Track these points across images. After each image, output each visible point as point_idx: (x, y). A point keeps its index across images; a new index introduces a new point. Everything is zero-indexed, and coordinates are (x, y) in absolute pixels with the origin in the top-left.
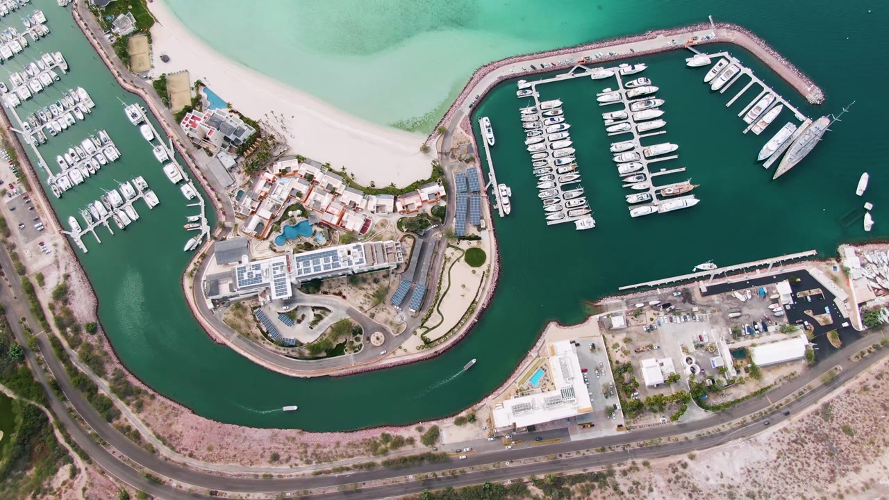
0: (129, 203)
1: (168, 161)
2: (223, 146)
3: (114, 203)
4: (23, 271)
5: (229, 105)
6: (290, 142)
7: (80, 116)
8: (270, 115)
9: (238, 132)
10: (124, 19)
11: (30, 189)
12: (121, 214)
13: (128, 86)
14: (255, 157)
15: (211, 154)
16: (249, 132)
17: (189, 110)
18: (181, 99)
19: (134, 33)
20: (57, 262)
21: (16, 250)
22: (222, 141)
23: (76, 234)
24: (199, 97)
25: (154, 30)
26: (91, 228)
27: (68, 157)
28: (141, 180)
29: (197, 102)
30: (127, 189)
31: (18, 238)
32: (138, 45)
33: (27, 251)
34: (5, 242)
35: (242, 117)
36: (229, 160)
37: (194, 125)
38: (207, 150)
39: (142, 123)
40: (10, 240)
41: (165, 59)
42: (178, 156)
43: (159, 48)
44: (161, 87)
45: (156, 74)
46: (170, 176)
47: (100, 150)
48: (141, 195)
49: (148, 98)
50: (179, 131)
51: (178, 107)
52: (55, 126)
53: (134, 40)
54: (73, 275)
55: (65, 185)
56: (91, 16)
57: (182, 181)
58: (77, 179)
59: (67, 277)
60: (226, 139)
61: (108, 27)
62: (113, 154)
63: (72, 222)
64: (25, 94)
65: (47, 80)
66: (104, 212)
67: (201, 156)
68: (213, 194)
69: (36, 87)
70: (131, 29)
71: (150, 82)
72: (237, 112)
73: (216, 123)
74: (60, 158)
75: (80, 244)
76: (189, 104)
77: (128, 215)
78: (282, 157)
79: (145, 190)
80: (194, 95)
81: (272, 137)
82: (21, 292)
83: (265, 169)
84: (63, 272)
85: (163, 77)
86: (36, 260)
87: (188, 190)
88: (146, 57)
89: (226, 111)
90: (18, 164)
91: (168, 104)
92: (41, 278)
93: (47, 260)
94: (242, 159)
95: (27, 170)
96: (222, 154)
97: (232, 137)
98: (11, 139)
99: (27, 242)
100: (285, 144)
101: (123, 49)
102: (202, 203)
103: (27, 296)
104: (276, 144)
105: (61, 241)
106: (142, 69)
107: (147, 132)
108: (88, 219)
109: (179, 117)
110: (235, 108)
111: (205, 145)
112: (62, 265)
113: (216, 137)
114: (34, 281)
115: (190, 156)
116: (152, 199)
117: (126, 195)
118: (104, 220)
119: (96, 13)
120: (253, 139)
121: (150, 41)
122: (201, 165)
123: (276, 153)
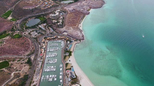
0: (52, 78)
1: (61, 75)
2: (70, 77)
3: (50, 77)
4: (32, 79)
5: (74, 72)
6: (80, 82)
7: (54, 63)
8: (80, 76)
9: (74, 76)
10: (68, 53)
11: (41, 69)
12: (50, 79)
13: (63, 62)
14: (74, 81)
15: (68, 77)
16: (75, 77)
17: (69, 69)
18: (69, 67)
19: (68, 56)
20: (37, 81)
21: (33, 76)
22: (70, 76)
23: (42, 78)
24: (71, 68)
25: (71, 56)
26: (45, 79)
27: (49, 67)
28: (56, 76)
29: (70, 69)
30: (53, 76)
31: (35, 75)
32: (67, 57)
33: (35, 77)
34: (33, 74)
35: (75, 74)
36: (70, 80)
37: (68, 72)
38: (67, 76)
39: (61, 68)
40: (34, 74)
41: (70, 61)
42: (63, 75)
43: (70, 59)
44: (67, 64)
45: (67, 62)
46: (60, 77)
47: (53, 68)
48: (54, 78)
49: (64, 65)
50: (65, 71)
51: (67, 68)
52: (50, 62)
53: (67, 56)
54: (38, 84)
55: (46, 71)
56: (64, 51)
57: (61, 79)
58: (48, 71)
59: (37, 84)
60: (71, 76)
61: (65, 53)
62: (55, 70)
63: (43, 76)
64: (49, 56)
65: (53, 56)
66: (48, 77)
67: (66, 77)
68: (64, 83)
69: (51, 56)
70: (68, 55)
71: (66, 63)
72: (75, 73)
73: (71, 73)
74: (48, 67)
75: (42, 80)
76: (69, 68)
77: (51, 80)
78: (78, 84)
79: (55, 77)
80: (70, 67)
81: (78, 80)
82: (30, 82)
83: (74, 84)
84: (37, 83)
85: (68, 63)
86: (35, 79)
87: (61, 81)
88: (67, 59)
89: (73, 72)
90: (42, 65)
91: (66, 67)
92: (33, 82)
93: (36, 80)
94: (72, 81)
95: (43, 66)
96: (69, 78)
97: (72, 76)
98: (44, 61)
99: (35, 76)
100: (79, 82)
101: (65, 57)
102: (62, 84)
103: (30, 83)
104: (78, 81)
105: (40, 78)
106: (66, 61)
107: (61, 69)
108: (45, 77)
109: (67, 70)
110: (75, 72)
111: (68, 76)
112: (37, 82)
113: (70, 75)
114: (32, 82)
115: (65, 76)
116: (55, 79)
117: (53, 77)
118: (47, 79)
119: (65, 51)
120: (75, 78)
121: (69, 58)
122: (65, 78)
123: (77, 83)
